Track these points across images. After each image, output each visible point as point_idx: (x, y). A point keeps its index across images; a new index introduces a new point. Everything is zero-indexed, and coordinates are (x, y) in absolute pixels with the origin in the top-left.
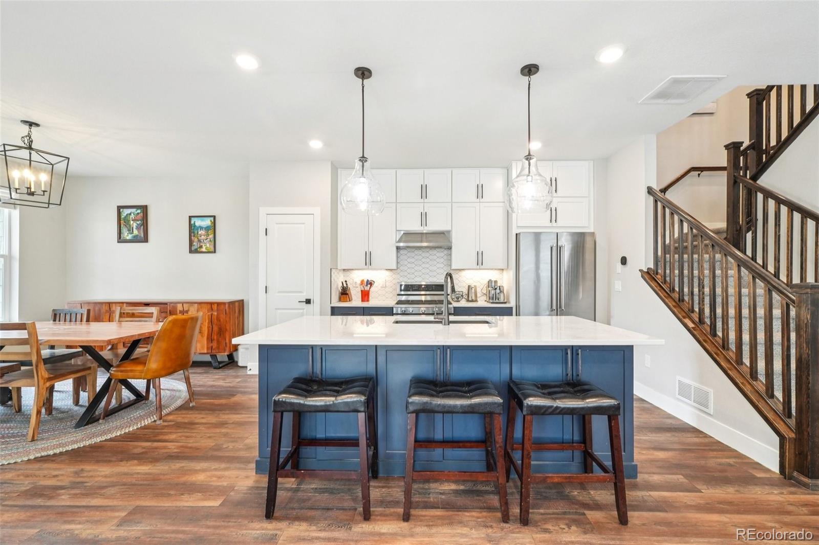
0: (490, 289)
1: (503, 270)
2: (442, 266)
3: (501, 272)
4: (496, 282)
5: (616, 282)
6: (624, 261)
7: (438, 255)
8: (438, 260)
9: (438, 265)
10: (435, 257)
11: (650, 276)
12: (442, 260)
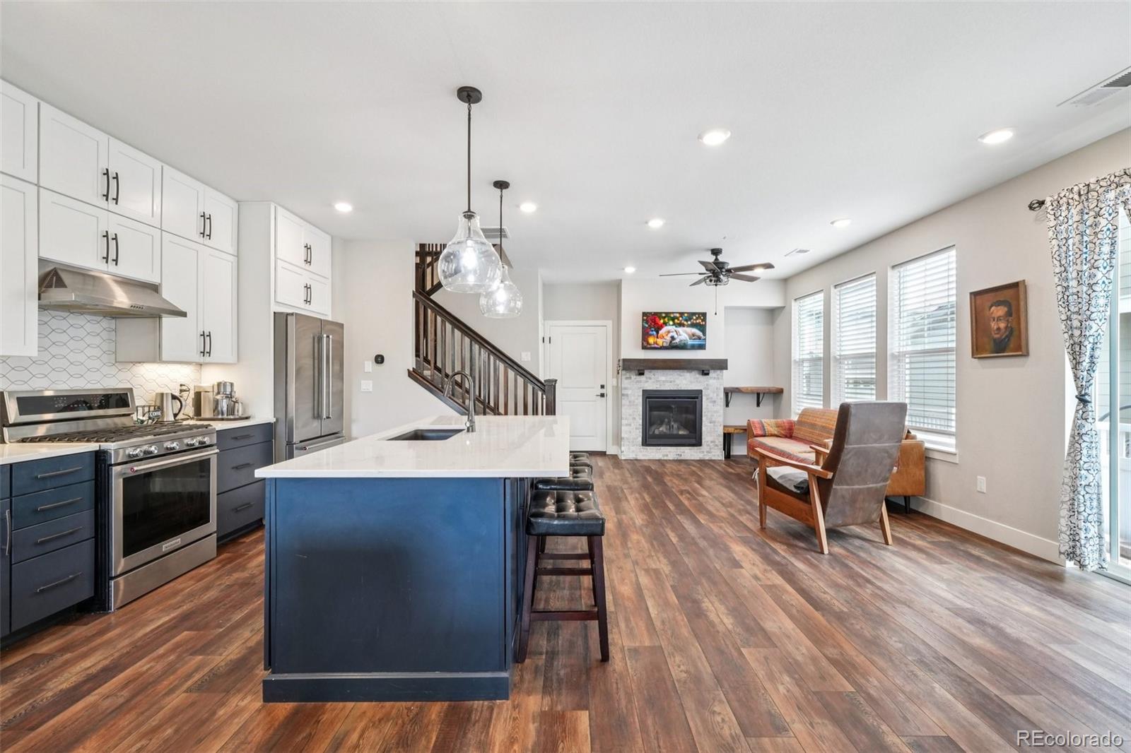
0: (219, 397)
1: (201, 365)
2: (97, 352)
3: (198, 367)
4: (232, 385)
5: (363, 382)
6: (379, 359)
7: (89, 327)
8: (88, 340)
9: (89, 352)
10: (82, 333)
11: (415, 375)
12: (98, 340)
